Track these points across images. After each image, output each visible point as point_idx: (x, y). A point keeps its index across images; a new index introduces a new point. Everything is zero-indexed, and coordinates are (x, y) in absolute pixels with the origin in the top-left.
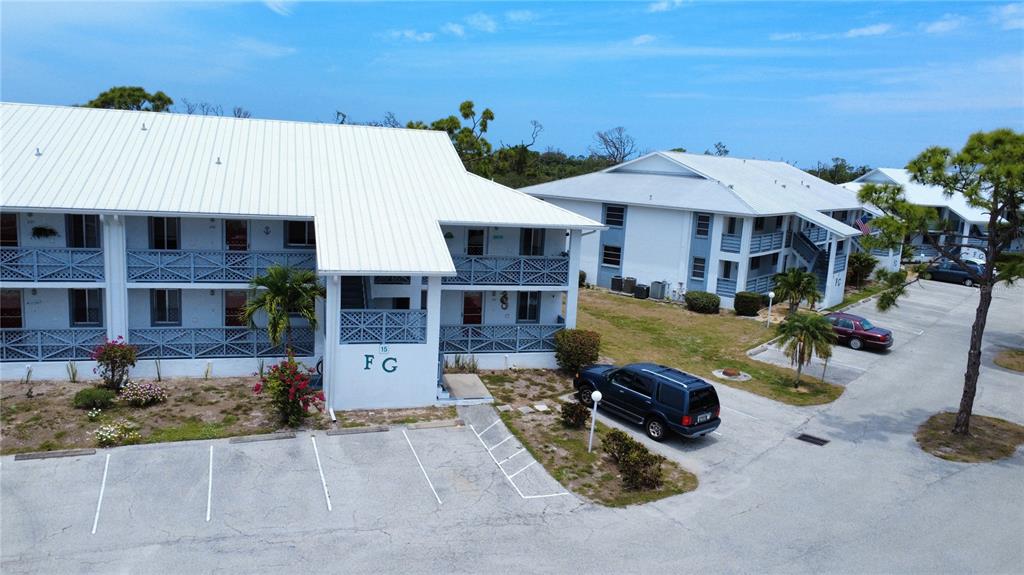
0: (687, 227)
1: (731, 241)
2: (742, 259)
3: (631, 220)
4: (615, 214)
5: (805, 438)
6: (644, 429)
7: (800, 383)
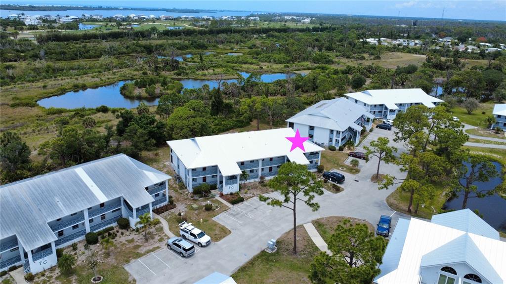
0: (328, 132)
1: (338, 135)
2: (340, 139)
3: (315, 129)
4: (312, 128)
5: (356, 181)
6: (335, 182)
7: (354, 170)
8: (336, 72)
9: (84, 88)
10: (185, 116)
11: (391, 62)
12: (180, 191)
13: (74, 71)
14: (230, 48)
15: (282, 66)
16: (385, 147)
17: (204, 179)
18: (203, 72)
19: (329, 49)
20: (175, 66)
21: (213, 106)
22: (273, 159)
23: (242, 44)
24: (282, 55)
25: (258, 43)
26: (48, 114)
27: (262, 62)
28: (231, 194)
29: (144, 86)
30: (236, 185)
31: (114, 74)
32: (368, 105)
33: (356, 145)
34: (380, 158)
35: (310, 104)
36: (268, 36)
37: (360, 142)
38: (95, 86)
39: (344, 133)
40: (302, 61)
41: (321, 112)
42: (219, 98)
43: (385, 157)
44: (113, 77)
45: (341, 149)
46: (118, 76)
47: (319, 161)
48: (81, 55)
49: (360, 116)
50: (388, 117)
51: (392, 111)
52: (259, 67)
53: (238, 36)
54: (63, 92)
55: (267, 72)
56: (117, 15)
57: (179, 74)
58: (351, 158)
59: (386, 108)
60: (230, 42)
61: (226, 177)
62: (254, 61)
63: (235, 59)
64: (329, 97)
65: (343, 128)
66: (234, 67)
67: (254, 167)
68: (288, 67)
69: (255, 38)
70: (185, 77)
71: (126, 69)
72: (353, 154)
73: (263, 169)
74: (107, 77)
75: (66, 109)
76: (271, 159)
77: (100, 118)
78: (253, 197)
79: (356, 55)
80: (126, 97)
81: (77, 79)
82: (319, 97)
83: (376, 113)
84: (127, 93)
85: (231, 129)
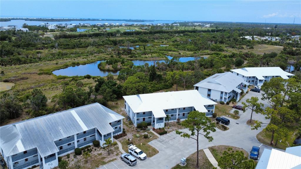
0: (220, 93)
1: (226, 95)
2: (227, 97)
3: (212, 91)
4: (209, 90)
5: (237, 123)
6: (224, 124)
7: (236, 116)
8: (225, 57)
9: (78, 64)
10: (134, 81)
11: (260, 50)
12: (130, 126)
13: (73, 55)
14: (161, 42)
15: (192, 52)
16: (256, 103)
17: (144, 119)
18: (145, 56)
19: (221, 42)
20: (129, 52)
21: (150, 75)
22: (185, 109)
23: (169, 39)
24: (193, 46)
25: (178, 39)
26: (58, 79)
27: (180, 50)
28: (160, 129)
29: (111, 64)
30: (163, 123)
31: (95, 56)
32: (245, 77)
33: (237, 101)
34: (252, 110)
35: (209, 75)
36: (184, 35)
37: (240, 100)
38: (84, 63)
39: (230, 94)
40: (204, 49)
41: (216, 80)
42: (154, 71)
43: (256, 110)
44: (94, 58)
45: (228, 103)
46: (97, 58)
47: (214, 110)
48: (78, 46)
49: (240, 83)
50: (258, 84)
51: (260, 81)
52: (178, 53)
53: (166, 35)
54: (66, 66)
55: (183, 56)
56: (98, 24)
57: (131, 57)
58: (234, 110)
59: (257, 79)
60: (162, 39)
61: (157, 118)
62: (175, 49)
63: (164, 49)
64: (220, 72)
65: (229, 90)
66: (164, 53)
67: (174, 113)
68: (196, 53)
69: (176, 36)
70: (135, 59)
71: (102, 54)
72: (235, 107)
73: (179, 115)
74: (91, 58)
75: (67, 76)
76: (184, 109)
77: (86, 81)
78: (173, 131)
79: (238, 46)
80: (101, 70)
81: (74, 59)
82: (215, 71)
83: (250, 82)
84: (102, 68)
85: (160, 90)
